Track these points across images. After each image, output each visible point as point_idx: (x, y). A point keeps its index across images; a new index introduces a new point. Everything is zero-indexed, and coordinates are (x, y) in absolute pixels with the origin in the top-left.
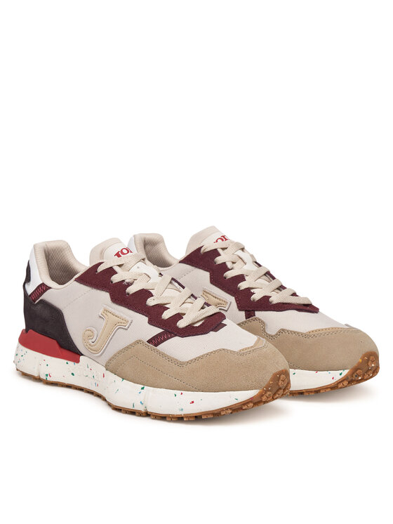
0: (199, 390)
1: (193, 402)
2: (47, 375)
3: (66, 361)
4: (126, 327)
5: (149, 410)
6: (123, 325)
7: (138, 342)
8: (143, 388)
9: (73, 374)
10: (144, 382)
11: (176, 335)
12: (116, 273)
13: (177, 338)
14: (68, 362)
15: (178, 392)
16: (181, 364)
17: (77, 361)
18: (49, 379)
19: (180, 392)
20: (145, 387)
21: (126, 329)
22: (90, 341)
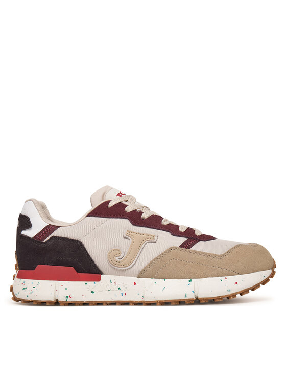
0: (238, 274)
1: (237, 283)
2: (67, 297)
3: (85, 282)
4: (155, 240)
5: (200, 297)
6: (152, 240)
7: (171, 249)
8: (190, 281)
9: (92, 292)
10: (190, 276)
11: (200, 241)
12: (127, 206)
13: (201, 242)
14: (87, 282)
15: (223, 278)
16: (219, 257)
17: (99, 280)
18: (69, 300)
19: (224, 277)
20: (192, 280)
21: (155, 242)
22: (117, 259)
